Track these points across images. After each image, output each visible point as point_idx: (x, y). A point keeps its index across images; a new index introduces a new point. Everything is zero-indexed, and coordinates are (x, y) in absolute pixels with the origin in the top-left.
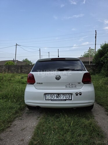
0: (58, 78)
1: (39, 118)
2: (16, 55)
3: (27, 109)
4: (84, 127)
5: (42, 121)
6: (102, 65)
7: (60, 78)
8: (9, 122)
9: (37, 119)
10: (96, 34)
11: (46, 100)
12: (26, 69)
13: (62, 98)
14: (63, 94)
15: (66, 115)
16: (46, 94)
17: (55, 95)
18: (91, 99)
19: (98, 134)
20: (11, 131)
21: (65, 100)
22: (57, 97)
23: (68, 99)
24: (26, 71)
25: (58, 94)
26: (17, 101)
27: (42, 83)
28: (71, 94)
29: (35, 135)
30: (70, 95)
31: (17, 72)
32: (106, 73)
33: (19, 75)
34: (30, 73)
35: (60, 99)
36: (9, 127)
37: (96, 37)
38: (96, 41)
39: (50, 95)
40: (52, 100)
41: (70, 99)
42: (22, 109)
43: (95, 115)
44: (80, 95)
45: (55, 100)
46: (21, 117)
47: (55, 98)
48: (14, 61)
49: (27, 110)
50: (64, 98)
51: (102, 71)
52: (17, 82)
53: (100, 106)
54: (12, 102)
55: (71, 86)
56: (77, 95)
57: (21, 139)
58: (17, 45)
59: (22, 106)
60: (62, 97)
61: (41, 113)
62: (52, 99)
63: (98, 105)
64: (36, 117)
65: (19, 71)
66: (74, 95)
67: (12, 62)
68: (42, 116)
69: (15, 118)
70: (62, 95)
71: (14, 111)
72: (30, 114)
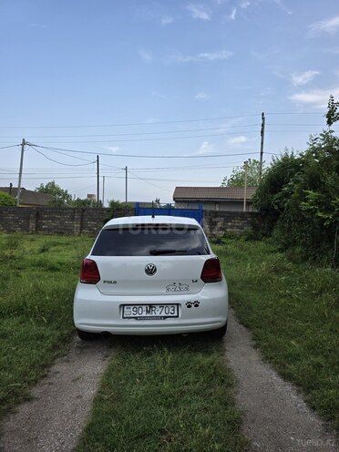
0: (151, 271)
1: (106, 357)
2: (20, 174)
3: (77, 338)
4: (199, 370)
5: (115, 362)
6: (277, 214)
7: (155, 270)
8: (44, 366)
9: (104, 360)
10: (263, 125)
11: (124, 318)
12: (53, 219)
13: (158, 314)
14: (162, 305)
15: (165, 349)
16: (124, 305)
17: (144, 308)
18: (219, 315)
19: (223, 381)
20: (51, 384)
21: (165, 318)
22: (148, 312)
23: (170, 315)
24: (55, 227)
25: (151, 306)
26: (50, 321)
27: (115, 282)
28: (178, 305)
29: (103, 386)
30: (176, 307)
31: (25, 228)
32: (286, 239)
33: (32, 240)
34: (87, 257)
35: (154, 315)
36: (45, 376)
37: (262, 132)
38: (262, 143)
39: (132, 307)
40: (136, 318)
41: (176, 314)
42: (65, 340)
43: (227, 348)
44: (196, 306)
45: (144, 318)
46: (65, 358)
47: (144, 314)
48: (11, 190)
49: (78, 343)
50: (163, 314)
51: (276, 233)
52: (34, 266)
53: (244, 329)
54: (39, 323)
55: (178, 289)
56: (189, 306)
57: (75, 395)
58: (24, 143)
59: (65, 332)
60: (158, 312)
61: (110, 347)
62: (137, 315)
63: (242, 326)
64: (100, 356)
65: (32, 225)
66: (184, 306)
67: (7, 194)
68: (113, 353)
69: (54, 359)
70: (158, 307)
71: (48, 344)
72: (84, 350)
